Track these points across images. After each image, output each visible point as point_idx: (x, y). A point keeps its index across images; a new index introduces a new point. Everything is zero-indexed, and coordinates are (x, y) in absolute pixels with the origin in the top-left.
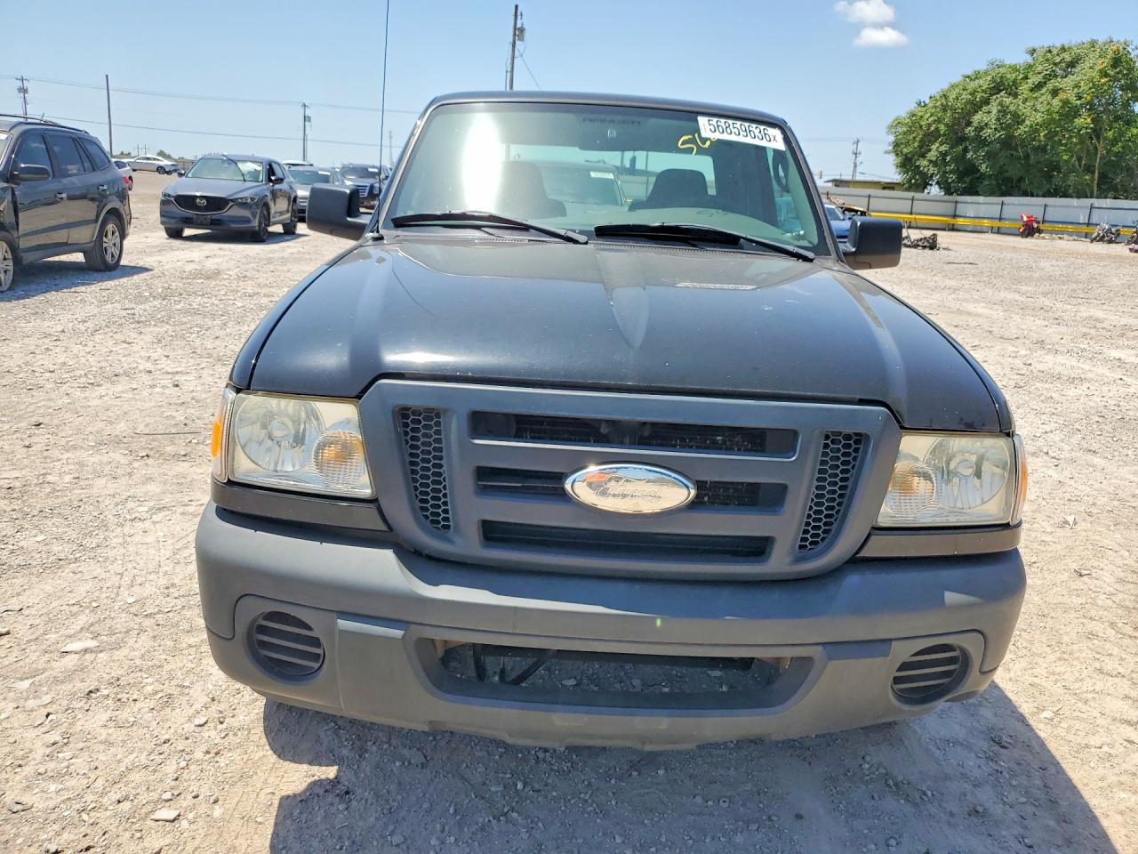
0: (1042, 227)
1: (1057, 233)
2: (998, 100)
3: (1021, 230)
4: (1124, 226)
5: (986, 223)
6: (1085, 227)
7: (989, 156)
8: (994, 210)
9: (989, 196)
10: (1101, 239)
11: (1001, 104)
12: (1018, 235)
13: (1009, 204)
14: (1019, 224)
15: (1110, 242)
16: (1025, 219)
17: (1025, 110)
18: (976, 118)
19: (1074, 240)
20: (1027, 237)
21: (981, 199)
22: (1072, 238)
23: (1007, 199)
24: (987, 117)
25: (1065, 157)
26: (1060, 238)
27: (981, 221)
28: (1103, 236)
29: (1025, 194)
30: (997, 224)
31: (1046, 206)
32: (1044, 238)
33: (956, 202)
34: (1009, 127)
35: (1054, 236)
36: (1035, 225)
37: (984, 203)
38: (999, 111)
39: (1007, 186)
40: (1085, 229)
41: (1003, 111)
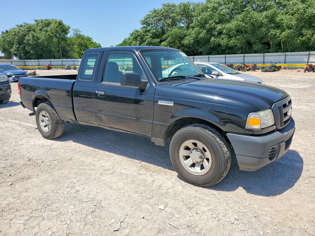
0: (52, 67)
1: (57, 68)
2: (31, 33)
3: (47, 68)
4: (71, 65)
5: (36, 67)
6: (62, 66)
7: (32, 48)
8: (37, 63)
9: (35, 59)
10: (67, 69)
11: (32, 34)
12: (46, 69)
13: (40, 61)
14: (46, 67)
15: (69, 69)
16: (47, 65)
17: (39, 36)
18: (26, 38)
19: (61, 70)
20: (49, 70)
21: (32, 60)
22: (60, 69)
23: (40, 60)
24: (29, 37)
25: (53, 49)
26: (57, 69)
27: (35, 66)
28: (68, 68)
29: (44, 59)
30: (38, 67)
31: (51, 61)
32: (53, 70)
33: (25, 62)
34: (36, 41)
35: (56, 69)
36: (50, 67)
37: (33, 61)
38: (32, 36)
39: (40, 57)
40: (62, 67)
41: (33, 36)
